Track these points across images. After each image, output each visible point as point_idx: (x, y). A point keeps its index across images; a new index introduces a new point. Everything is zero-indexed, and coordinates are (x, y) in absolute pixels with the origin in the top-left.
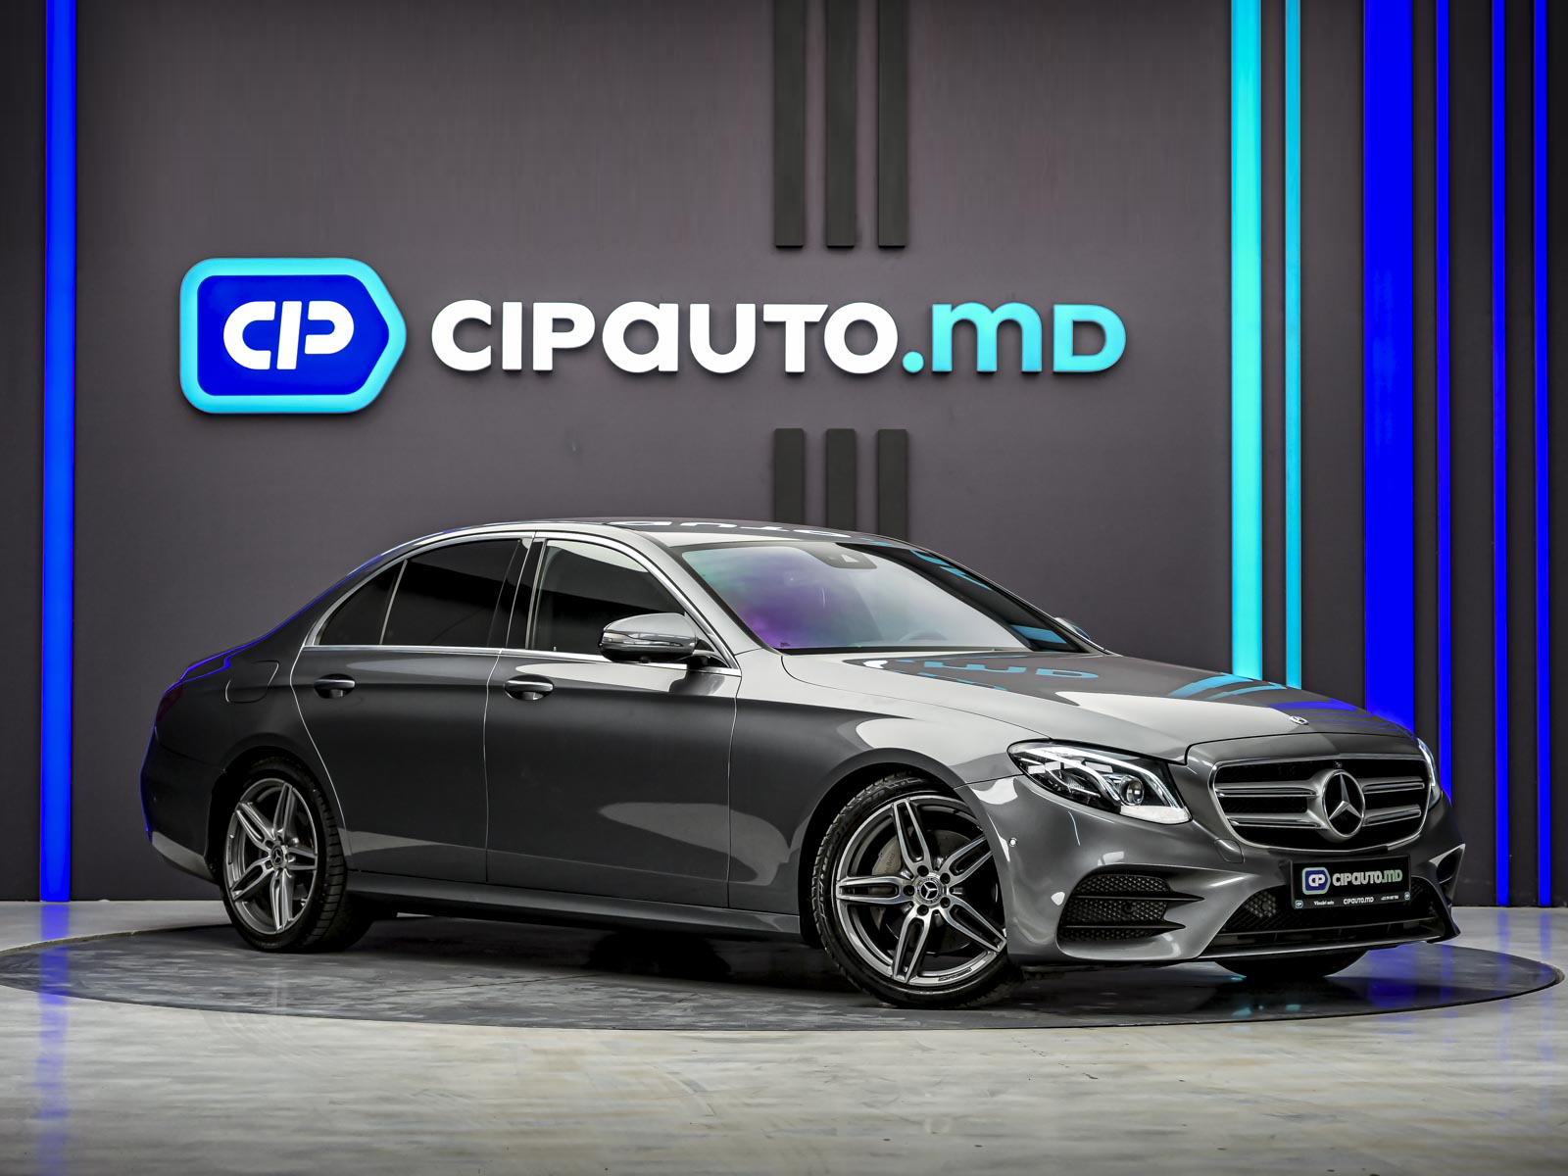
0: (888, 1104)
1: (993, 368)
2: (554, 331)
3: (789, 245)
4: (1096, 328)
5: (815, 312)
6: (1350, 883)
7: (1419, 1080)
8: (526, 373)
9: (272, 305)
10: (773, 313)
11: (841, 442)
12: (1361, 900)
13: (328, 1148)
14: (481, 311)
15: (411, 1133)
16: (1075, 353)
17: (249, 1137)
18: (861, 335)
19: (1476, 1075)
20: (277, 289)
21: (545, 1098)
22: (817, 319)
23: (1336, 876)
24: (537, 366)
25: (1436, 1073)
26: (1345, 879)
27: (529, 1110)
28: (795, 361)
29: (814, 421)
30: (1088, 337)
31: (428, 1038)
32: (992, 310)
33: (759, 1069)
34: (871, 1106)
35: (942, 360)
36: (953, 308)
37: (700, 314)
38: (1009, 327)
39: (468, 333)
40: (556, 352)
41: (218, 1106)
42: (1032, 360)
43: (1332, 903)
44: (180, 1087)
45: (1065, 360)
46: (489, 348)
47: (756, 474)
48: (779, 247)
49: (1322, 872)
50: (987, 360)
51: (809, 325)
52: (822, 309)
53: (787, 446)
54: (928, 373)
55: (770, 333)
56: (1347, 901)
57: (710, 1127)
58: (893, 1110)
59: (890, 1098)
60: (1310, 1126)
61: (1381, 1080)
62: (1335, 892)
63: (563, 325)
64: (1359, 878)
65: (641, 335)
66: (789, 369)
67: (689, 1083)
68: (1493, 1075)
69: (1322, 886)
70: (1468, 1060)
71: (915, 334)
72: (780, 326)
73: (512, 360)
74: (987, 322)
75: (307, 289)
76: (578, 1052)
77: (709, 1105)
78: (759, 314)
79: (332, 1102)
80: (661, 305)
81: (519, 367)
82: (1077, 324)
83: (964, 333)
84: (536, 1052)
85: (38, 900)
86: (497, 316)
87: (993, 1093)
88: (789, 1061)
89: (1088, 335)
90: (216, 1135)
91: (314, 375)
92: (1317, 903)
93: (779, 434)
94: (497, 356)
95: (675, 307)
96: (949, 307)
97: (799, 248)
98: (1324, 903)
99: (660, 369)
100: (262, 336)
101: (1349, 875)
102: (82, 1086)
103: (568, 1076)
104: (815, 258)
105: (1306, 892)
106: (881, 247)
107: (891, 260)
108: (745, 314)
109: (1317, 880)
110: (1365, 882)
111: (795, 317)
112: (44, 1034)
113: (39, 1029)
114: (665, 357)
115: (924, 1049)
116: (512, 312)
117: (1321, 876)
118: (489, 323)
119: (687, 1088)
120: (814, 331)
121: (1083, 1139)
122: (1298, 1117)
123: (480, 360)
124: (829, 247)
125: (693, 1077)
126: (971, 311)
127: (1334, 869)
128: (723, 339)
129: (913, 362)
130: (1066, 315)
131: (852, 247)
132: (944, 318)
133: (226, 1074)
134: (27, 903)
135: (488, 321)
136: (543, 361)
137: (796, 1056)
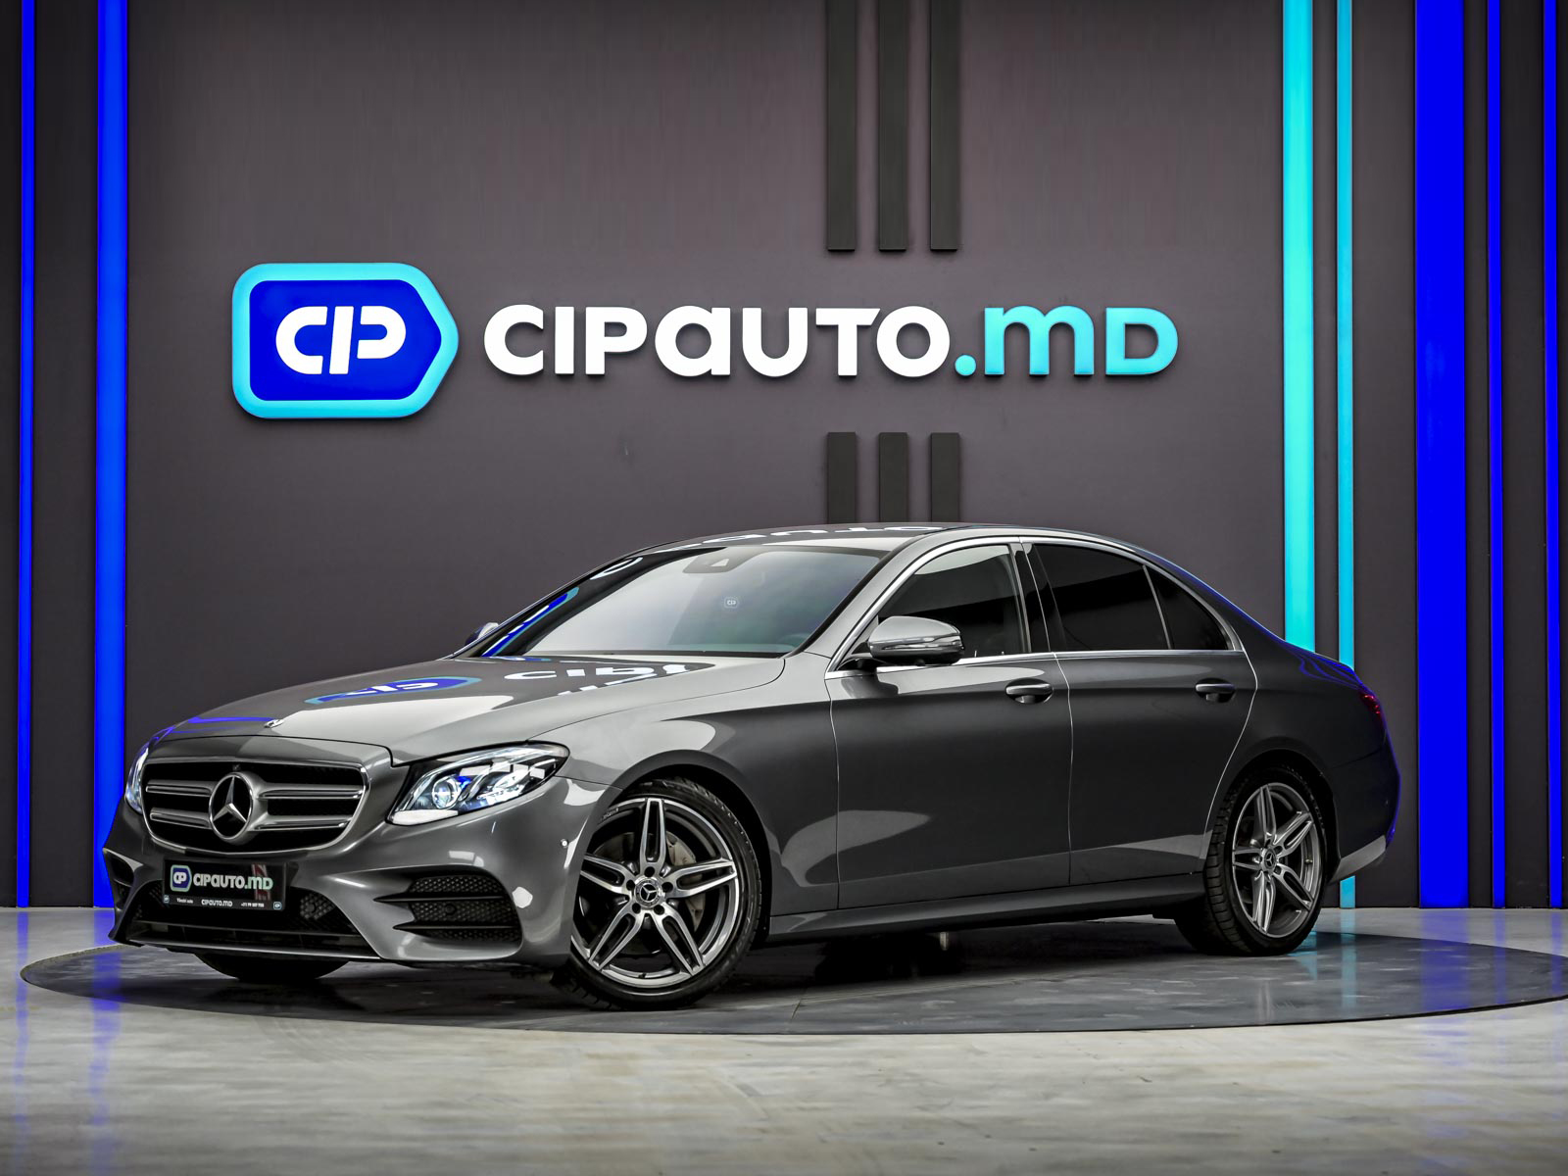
0: (942, 1107)
1: (1046, 371)
2: (606, 335)
3: (840, 249)
4: (1148, 330)
5: (867, 316)
6: (209, 884)
7: (1475, 1082)
8: (579, 376)
9: (324, 309)
10: (825, 317)
11: (893, 445)
12: (219, 903)
13: (383, 1153)
14: (534, 315)
15: (466, 1138)
16: (1128, 356)
17: (304, 1142)
18: (913, 339)
19: (1531, 1077)
20: (329, 294)
21: (599, 1102)
22: (869, 322)
23: (197, 875)
24: (590, 370)
25: (1489, 1075)
26: (203, 879)
27: (582, 1115)
28: (848, 365)
29: (867, 424)
30: (1141, 341)
31: (482, 1043)
32: (1045, 314)
33: (813, 1073)
34: (922, 1109)
35: (995, 363)
36: (1005, 312)
37: (752, 318)
38: (1062, 331)
39: (521, 337)
40: (609, 356)
41: (272, 1111)
42: (1084, 362)
43: (191, 901)
44: (234, 1093)
45: (1117, 363)
46: (541, 353)
47: (808, 479)
48: (832, 251)
49: (185, 871)
50: (1039, 362)
51: (860, 328)
52: (874, 312)
53: (839, 449)
54: (981, 377)
55: (824, 337)
56: (205, 902)
57: (764, 1131)
58: (947, 1114)
59: (945, 1101)
60: (1365, 1128)
61: (1436, 1082)
62: (197, 892)
63: (615, 329)
64: (219, 881)
65: (693, 339)
66: (842, 372)
67: (744, 1088)
68: (1546, 1077)
69: (184, 884)
70: (1521, 1062)
71: (968, 337)
72: (833, 330)
73: (564, 364)
74: (1039, 324)
75: (359, 294)
76: (632, 1056)
77: (764, 1110)
78: (812, 317)
79: (386, 1107)
80: (714, 309)
81: (571, 371)
82: (1129, 327)
83: (1016, 335)
84: (591, 1056)
85: (92, 907)
86: (550, 320)
87: (1047, 1096)
88: (843, 1065)
89: (1141, 337)
90: (271, 1141)
91: (366, 379)
92: (179, 900)
93: (832, 438)
94: (549, 360)
95: (727, 311)
96: (1001, 310)
97: (850, 251)
98: (184, 901)
99: (713, 373)
100: (314, 340)
101: (209, 876)
102: (136, 1092)
103: (622, 1080)
104: (867, 263)
105: (173, 889)
106: (933, 251)
107: (942, 264)
108: (798, 318)
109: (180, 877)
110: (225, 886)
111: (847, 320)
112: (98, 1040)
113: (93, 1035)
114: (717, 361)
115: (979, 1053)
116: (564, 316)
117: (184, 874)
118: (541, 327)
119: (741, 1093)
120: (867, 334)
121: (1135, 1142)
122: (1353, 1119)
123: (533, 364)
124: (882, 251)
125: (747, 1081)
126: (1023, 314)
127: (197, 869)
128: (775, 343)
129: (966, 365)
130: (1118, 318)
131: (903, 251)
132: (996, 321)
133: (280, 1079)
134: (80, 909)
135: (541, 325)
136: (595, 365)
137: (850, 1060)
